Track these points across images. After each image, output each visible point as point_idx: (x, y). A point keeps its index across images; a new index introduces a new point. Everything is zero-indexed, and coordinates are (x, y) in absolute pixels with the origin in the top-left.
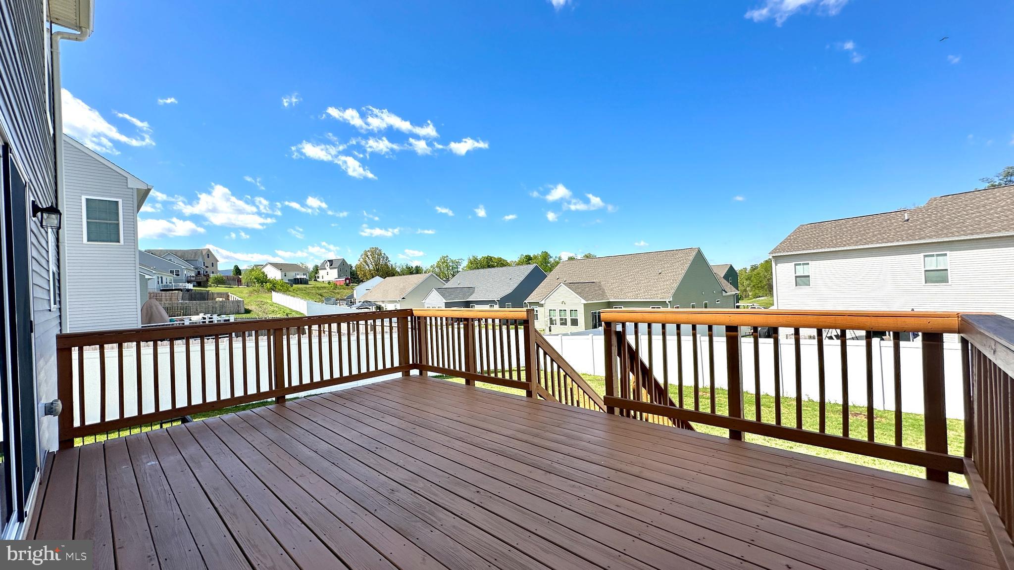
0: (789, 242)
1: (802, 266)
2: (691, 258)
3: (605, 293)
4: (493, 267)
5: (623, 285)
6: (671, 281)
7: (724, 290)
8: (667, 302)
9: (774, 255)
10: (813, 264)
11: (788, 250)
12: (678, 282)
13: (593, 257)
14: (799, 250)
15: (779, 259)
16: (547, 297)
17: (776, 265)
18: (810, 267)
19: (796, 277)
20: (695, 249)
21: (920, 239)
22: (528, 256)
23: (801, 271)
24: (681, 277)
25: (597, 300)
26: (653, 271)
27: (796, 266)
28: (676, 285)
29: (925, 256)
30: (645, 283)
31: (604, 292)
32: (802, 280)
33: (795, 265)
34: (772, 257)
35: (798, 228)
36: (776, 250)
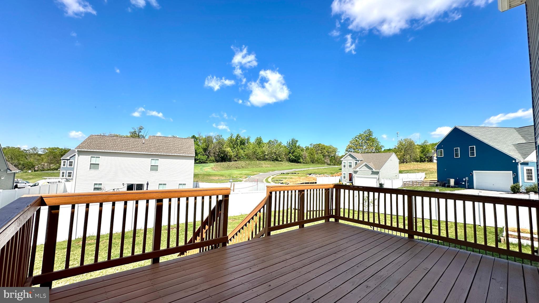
0: (85, 144)
1: (95, 158)
7: (9, 169)
9: (79, 150)
10: (102, 158)
11: (88, 148)
14: (95, 149)
15: (80, 153)
17: (78, 156)
18: (100, 159)
19: (91, 164)
23: (94, 161)
27: (92, 158)
32: (94, 166)
34: (76, 151)
35: (90, 136)
36: (79, 147)
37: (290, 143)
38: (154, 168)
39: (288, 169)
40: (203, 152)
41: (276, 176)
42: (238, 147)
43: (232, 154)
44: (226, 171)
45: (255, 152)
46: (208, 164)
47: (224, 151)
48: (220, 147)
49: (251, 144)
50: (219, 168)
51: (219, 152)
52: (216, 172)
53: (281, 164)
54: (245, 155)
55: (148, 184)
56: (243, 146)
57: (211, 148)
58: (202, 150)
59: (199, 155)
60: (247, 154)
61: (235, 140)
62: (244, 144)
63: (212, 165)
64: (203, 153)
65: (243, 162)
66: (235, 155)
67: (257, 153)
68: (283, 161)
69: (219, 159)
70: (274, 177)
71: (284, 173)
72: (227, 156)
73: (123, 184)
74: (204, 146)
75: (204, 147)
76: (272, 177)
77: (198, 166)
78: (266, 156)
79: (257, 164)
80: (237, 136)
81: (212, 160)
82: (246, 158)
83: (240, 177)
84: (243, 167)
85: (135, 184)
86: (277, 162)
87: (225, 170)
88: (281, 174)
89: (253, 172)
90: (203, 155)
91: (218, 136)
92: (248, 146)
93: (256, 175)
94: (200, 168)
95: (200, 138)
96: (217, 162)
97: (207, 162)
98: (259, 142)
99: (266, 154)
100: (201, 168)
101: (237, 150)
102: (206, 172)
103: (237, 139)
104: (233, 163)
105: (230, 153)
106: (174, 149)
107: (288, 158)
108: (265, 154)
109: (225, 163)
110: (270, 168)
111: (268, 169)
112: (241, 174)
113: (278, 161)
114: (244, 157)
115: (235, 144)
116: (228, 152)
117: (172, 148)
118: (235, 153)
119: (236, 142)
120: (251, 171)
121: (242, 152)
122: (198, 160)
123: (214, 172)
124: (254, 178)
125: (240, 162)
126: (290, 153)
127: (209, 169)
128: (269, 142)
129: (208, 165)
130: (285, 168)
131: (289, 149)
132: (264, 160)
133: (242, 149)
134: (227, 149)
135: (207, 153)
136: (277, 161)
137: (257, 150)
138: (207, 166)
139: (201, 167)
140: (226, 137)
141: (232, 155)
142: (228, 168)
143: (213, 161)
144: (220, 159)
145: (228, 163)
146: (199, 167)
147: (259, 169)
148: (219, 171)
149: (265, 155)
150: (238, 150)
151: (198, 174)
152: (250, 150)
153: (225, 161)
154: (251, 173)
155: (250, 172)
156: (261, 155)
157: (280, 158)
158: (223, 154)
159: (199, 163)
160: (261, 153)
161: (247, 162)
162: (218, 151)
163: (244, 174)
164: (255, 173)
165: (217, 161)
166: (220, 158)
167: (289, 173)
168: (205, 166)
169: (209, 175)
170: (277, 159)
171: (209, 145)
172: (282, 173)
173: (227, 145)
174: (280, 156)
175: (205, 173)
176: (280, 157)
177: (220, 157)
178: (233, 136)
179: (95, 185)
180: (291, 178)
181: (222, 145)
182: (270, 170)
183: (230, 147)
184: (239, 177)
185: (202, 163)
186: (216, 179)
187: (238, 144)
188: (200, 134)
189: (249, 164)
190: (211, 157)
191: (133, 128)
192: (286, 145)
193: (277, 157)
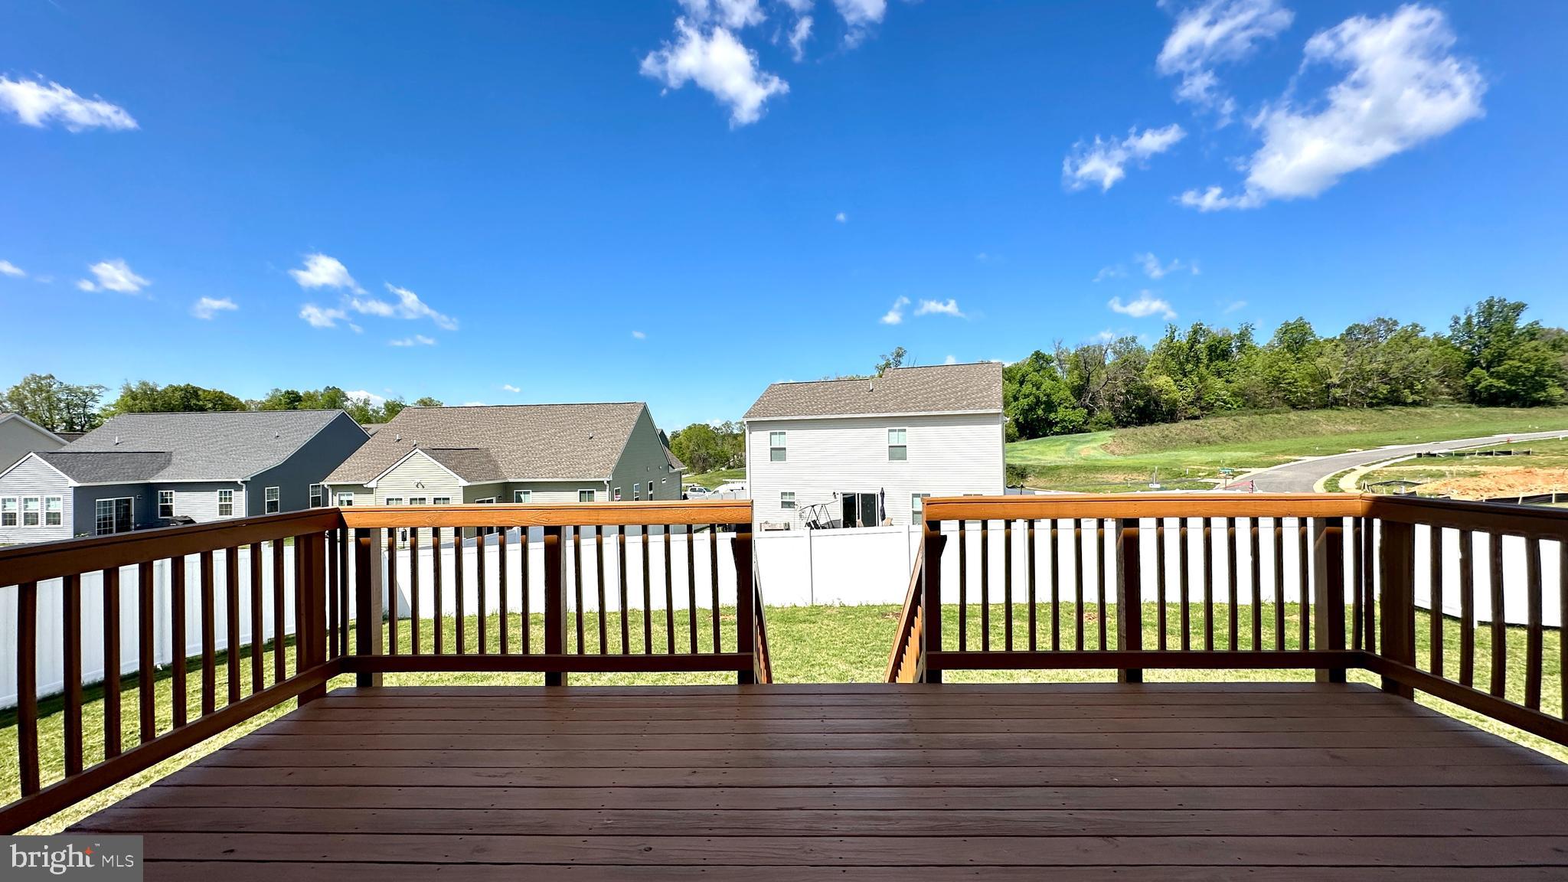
0: (761, 405)
1: (778, 436)
2: (636, 417)
3: (498, 467)
4: (202, 409)
5: (530, 455)
6: (610, 450)
7: (671, 465)
8: (605, 482)
9: (750, 420)
10: (790, 433)
12: (620, 450)
13: (433, 405)
14: (776, 416)
15: (752, 426)
16: (381, 473)
17: (750, 433)
19: (772, 449)
20: (640, 404)
21: (886, 412)
22: (293, 393)
23: (777, 442)
24: (622, 445)
25: (488, 480)
26: (580, 434)
27: (773, 436)
28: (616, 457)
29: (890, 431)
30: (568, 452)
31: (496, 467)
32: (778, 453)
33: (771, 434)
34: (745, 423)
35: (770, 388)
36: (749, 414)
37: (1475, 321)
38: (897, 452)
39: (1463, 437)
40: (1072, 398)
41: (1385, 469)
42: (1203, 369)
43: (1178, 395)
44: (1156, 455)
45: (1276, 382)
46: (1089, 436)
47: (1148, 389)
48: (1127, 378)
49: (1257, 354)
50: (1131, 445)
51: (1128, 392)
52: (1121, 458)
53: (1423, 415)
54: (1234, 394)
55: (883, 494)
56: (1220, 364)
57: (1098, 384)
58: (1068, 393)
59: (1058, 409)
60: (1240, 389)
61: (1186, 347)
62: (1225, 355)
63: (1106, 436)
64: (1074, 400)
65: (1224, 419)
66: (1189, 399)
67: (1290, 383)
68: (1429, 405)
69: (1130, 416)
70: (1374, 472)
71: (1434, 455)
72: (1157, 403)
73: (834, 493)
74: (1074, 379)
75: (1076, 384)
76: (1362, 471)
77: (1058, 443)
78: (1333, 390)
79: (1293, 423)
80: (1195, 332)
81: (1104, 422)
82: (1238, 406)
83: (1208, 475)
84: (1226, 439)
85: (858, 494)
86: (1395, 411)
87: (1151, 452)
88: (1415, 456)
89: (1273, 454)
90: (1074, 408)
91: (1121, 341)
92: (1246, 361)
93: (1280, 463)
94: (1063, 447)
95: (1062, 358)
96: (1125, 427)
97: (1088, 427)
98: (1296, 340)
99: (1336, 380)
100: (1068, 449)
101: (1196, 379)
102: (1084, 459)
103: (1193, 341)
104: (1182, 425)
105: (1167, 392)
106: (943, 397)
107: (1461, 390)
108: (1329, 381)
109: (1153, 427)
110: (1357, 437)
111: (1344, 439)
112: (1216, 463)
113: (1405, 404)
114: (1224, 402)
115: (1188, 361)
116: (1161, 391)
117: (940, 396)
118: (1190, 393)
119: (1192, 354)
120: (1260, 450)
121: (1219, 383)
122: (1057, 423)
123: (1113, 458)
124: (1270, 476)
125: (1211, 421)
126: (1472, 364)
127: (1095, 448)
128: (1350, 331)
129: (1091, 438)
130: (1446, 432)
131: (1464, 348)
132: (1324, 406)
133: (1219, 374)
134: (1156, 382)
135: (1087, 401)
136: (1396, 407)
137: (1285, 371)
138: (1088, 442)
139: (1068, 444)
140: (1149, 342)
141: (1176, 401)
142: (1163, 445)
143: (1109, 426)
144: (1133, 415)
145: (1164, 426)
146: (1062, 445)
147: (1302, 441)
148: (1132, 454)
149: (1328, 386)
150: (1202, 379)
151: (1057, 468)
152: (1256, 375)
153: (1152, 422)
154: (1259, 460)
155: (1258, 454)
156: (1307, 387)
157: (1412, 394)
158: (1141, 398)
159: (1062, 434)
160: (1306, 383)
161: (1244, 420)
162: (1124, 391)
163: (1227, 462)
164: (1281, 458)
165: (1125, 424)
166: (1133, 412)
167: (1463, 455)
168: (1082, 440)
169: (1092, 468)
170: (1398, 397)
171: (1090, 374)
172: (1420, 455)
173: (1155, 367)
174: (1412, 384)
175: (1082, 462)
176: (1411, 387)
177: (1131, 408)
178: (1176, 334)
179: (784, 496)
180: (1475, 474)
181: (1135, 368)
182: (1355, 445)
183: (1170, 373)
184: (1204, 474)
185: (1070, 432)
186: (1117, 481)
187: (1198, 360)
188: (1059, 344)
189: (1252, 426)
190: (1100, 411)
191: (883, 356)
192: (1448, 333)
193: (1391, 392)
